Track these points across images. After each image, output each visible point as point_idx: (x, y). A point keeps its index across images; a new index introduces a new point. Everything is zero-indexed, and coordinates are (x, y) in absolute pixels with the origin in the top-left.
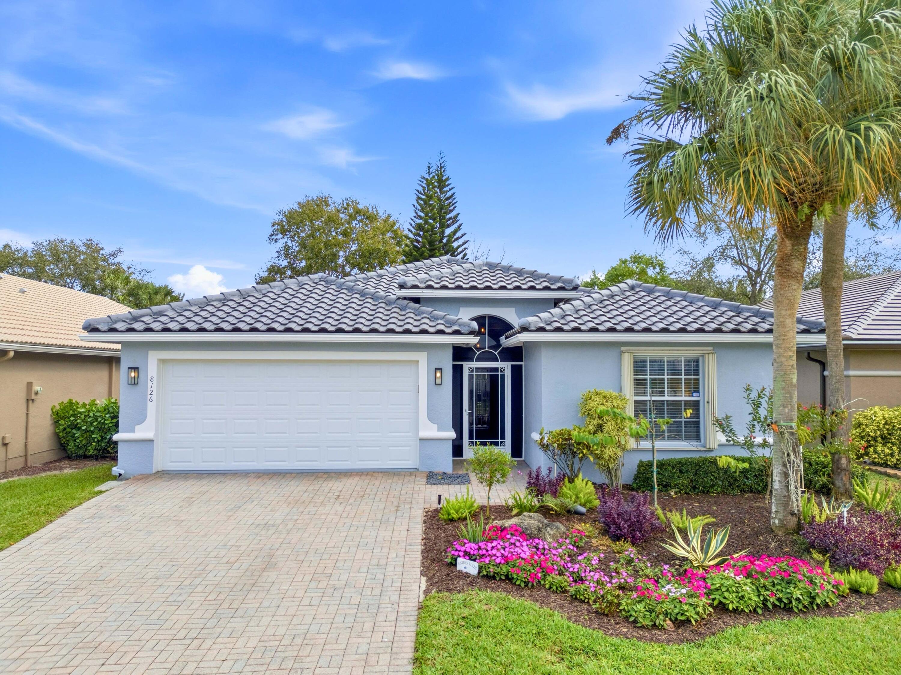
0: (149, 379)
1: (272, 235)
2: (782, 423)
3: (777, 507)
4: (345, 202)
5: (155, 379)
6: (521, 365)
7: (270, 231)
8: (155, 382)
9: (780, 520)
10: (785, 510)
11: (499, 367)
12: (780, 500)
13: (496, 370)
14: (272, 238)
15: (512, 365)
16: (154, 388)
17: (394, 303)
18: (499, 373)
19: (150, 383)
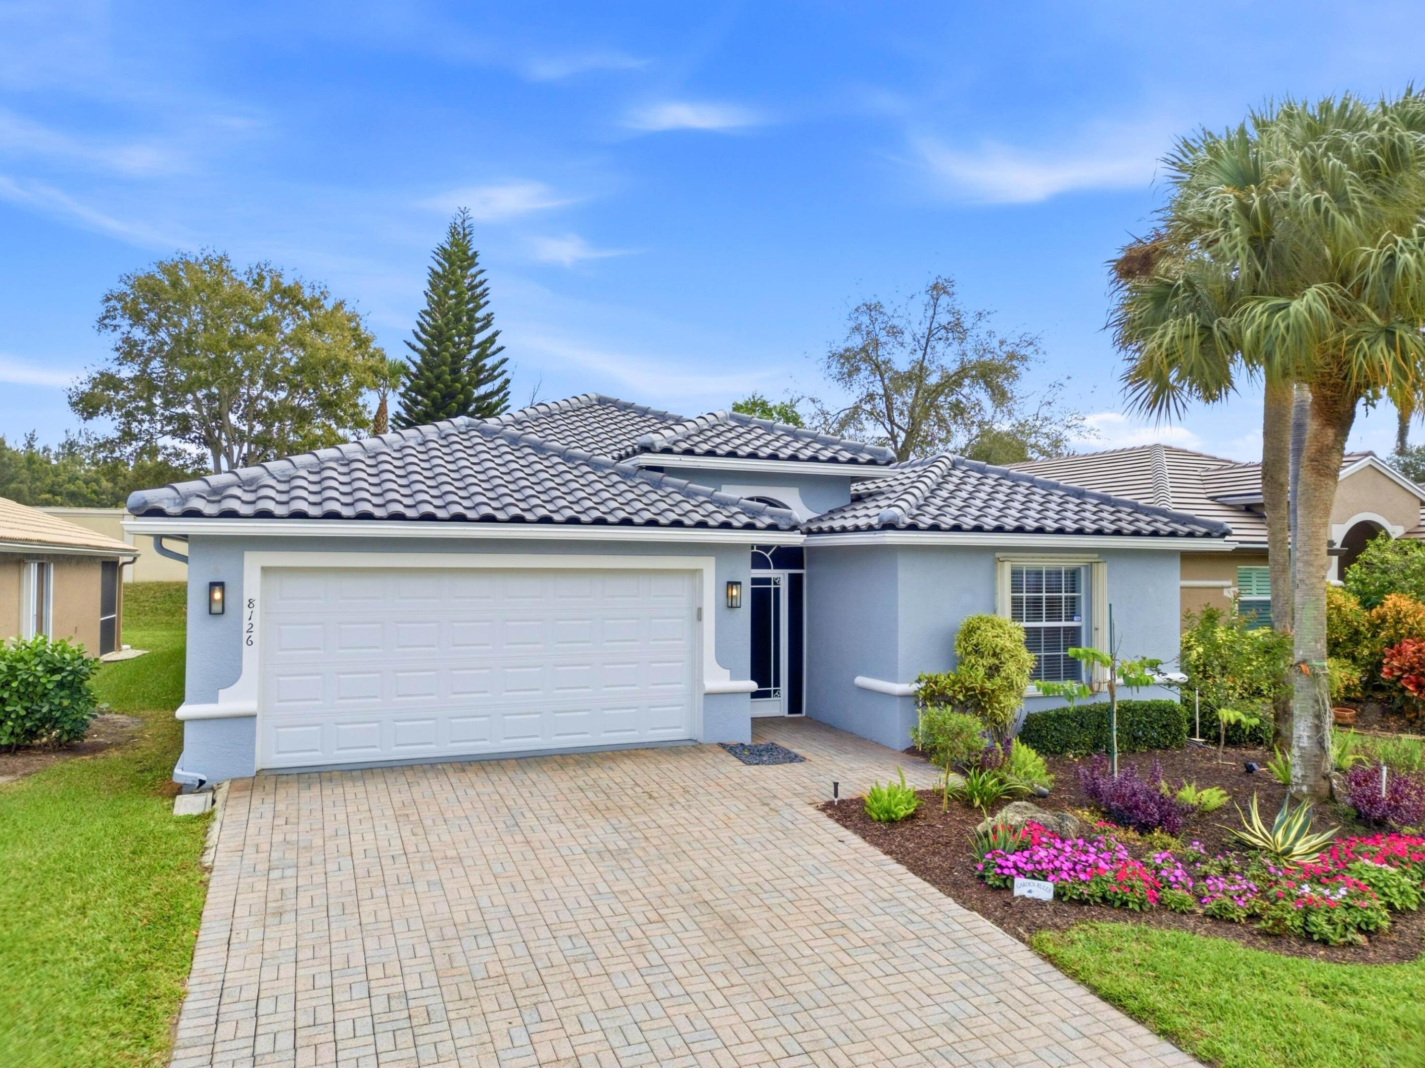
0: (246, 603)
1: (104, 318)
2: (1314, 663)
3: (1306, 768)
4: (255, 272)
5: (257, 603)
6: (801, 575)
7: (102, 310)
8: (257, 609)
9: (1310, 786)
10: (1316, 773)
11: (772, 576)
12: (1309, 761)
13: (767, 581)
14: (104, 322)
15: (791, 575)
16: (256, 620)
17: (634, 476)
18: (772, 586)
19: (247, 612)
